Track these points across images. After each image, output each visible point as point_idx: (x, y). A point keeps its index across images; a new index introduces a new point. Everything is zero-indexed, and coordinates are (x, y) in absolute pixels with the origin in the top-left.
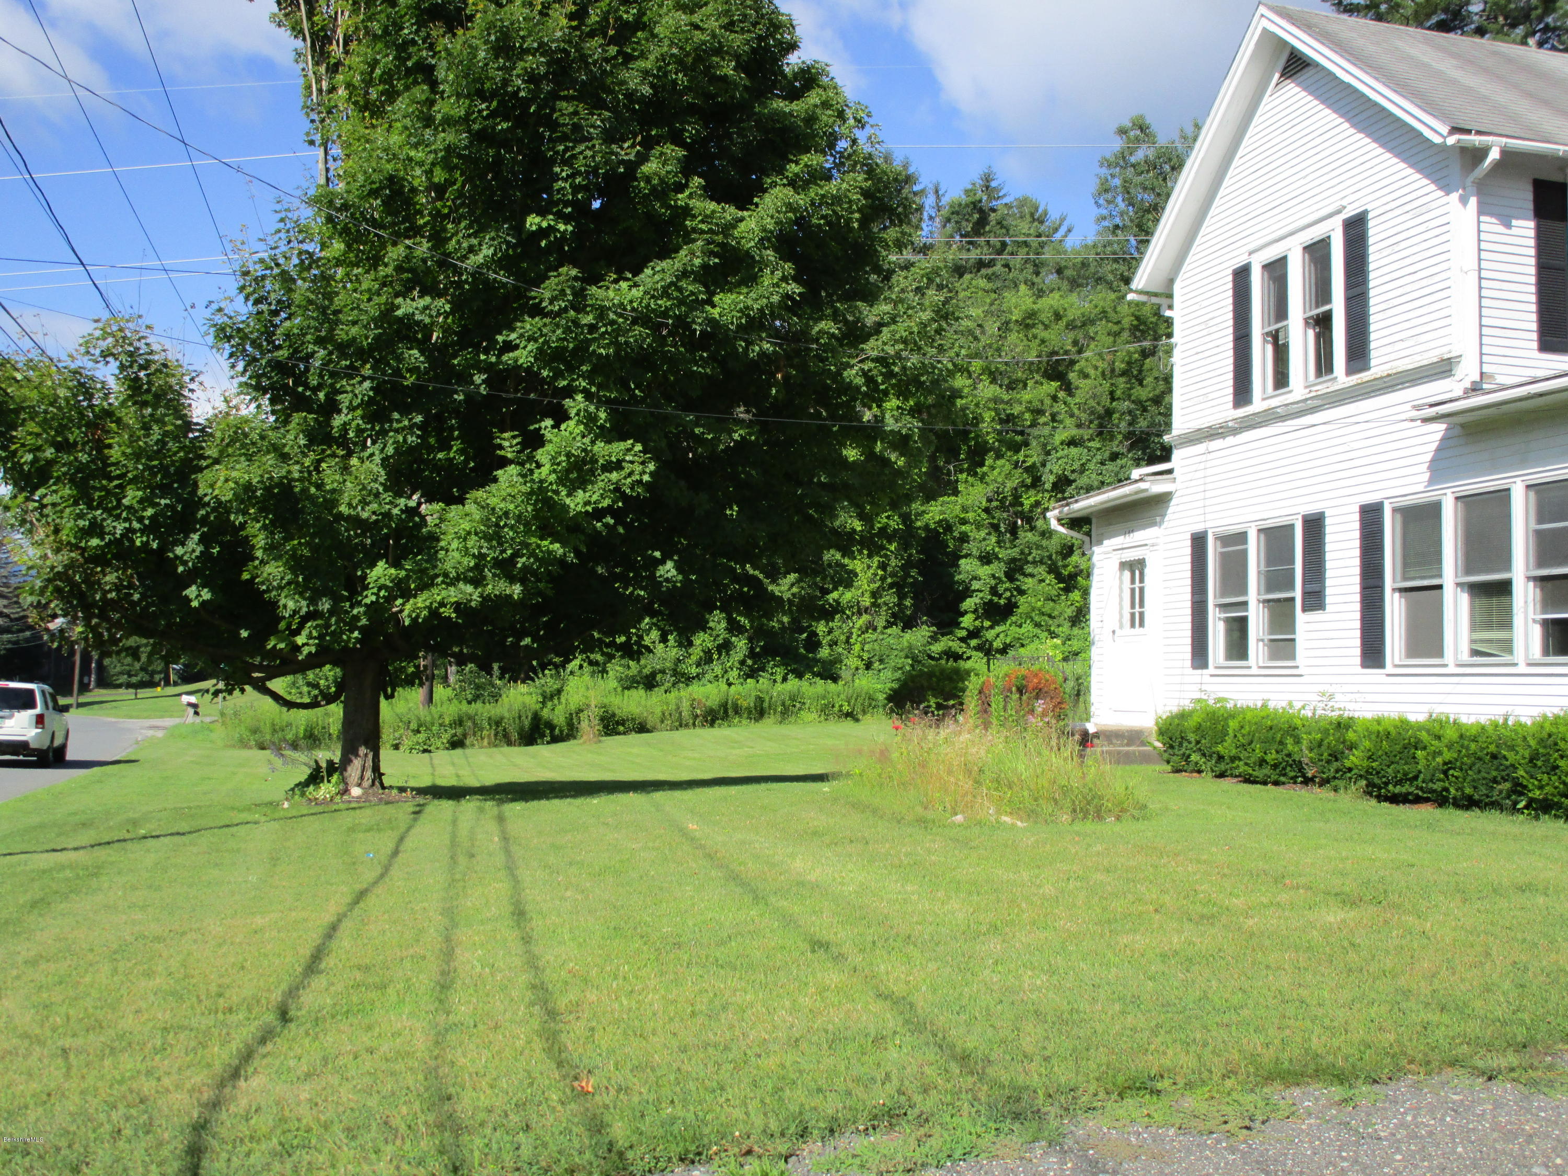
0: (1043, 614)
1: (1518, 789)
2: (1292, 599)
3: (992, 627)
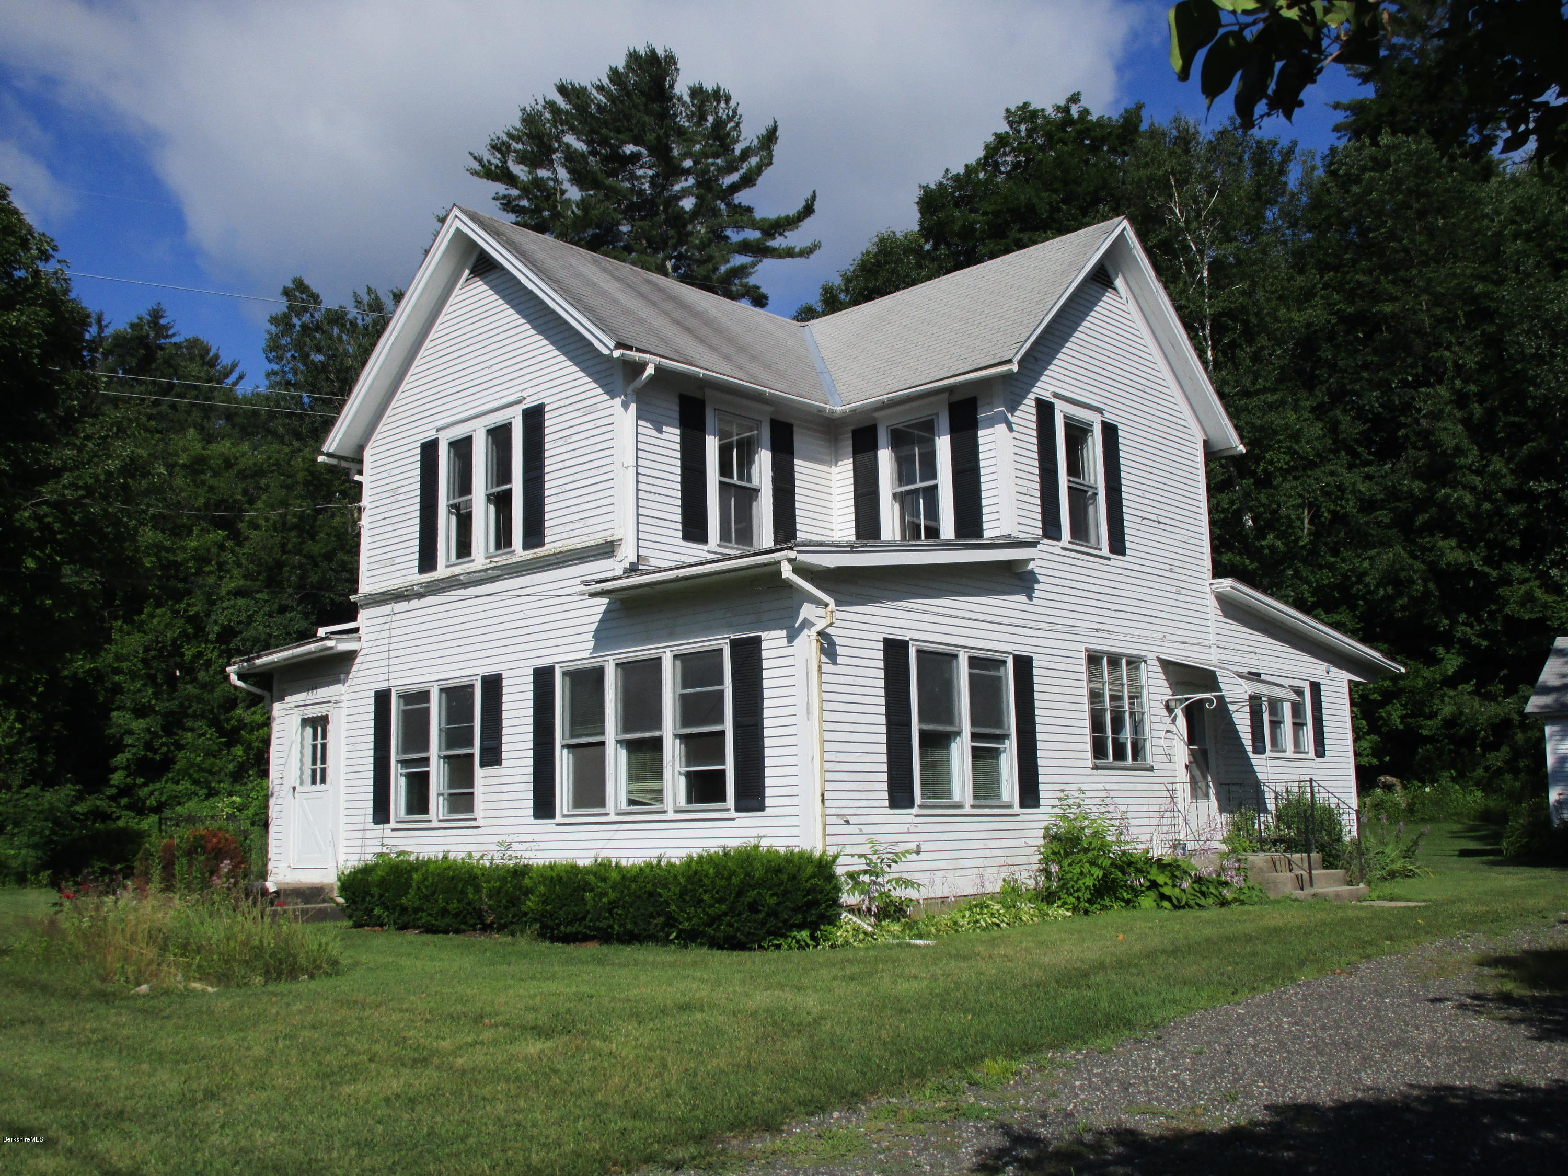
0: (202, 770)
1: (671, 921)
2: (472, 755)
3: (145, 784)
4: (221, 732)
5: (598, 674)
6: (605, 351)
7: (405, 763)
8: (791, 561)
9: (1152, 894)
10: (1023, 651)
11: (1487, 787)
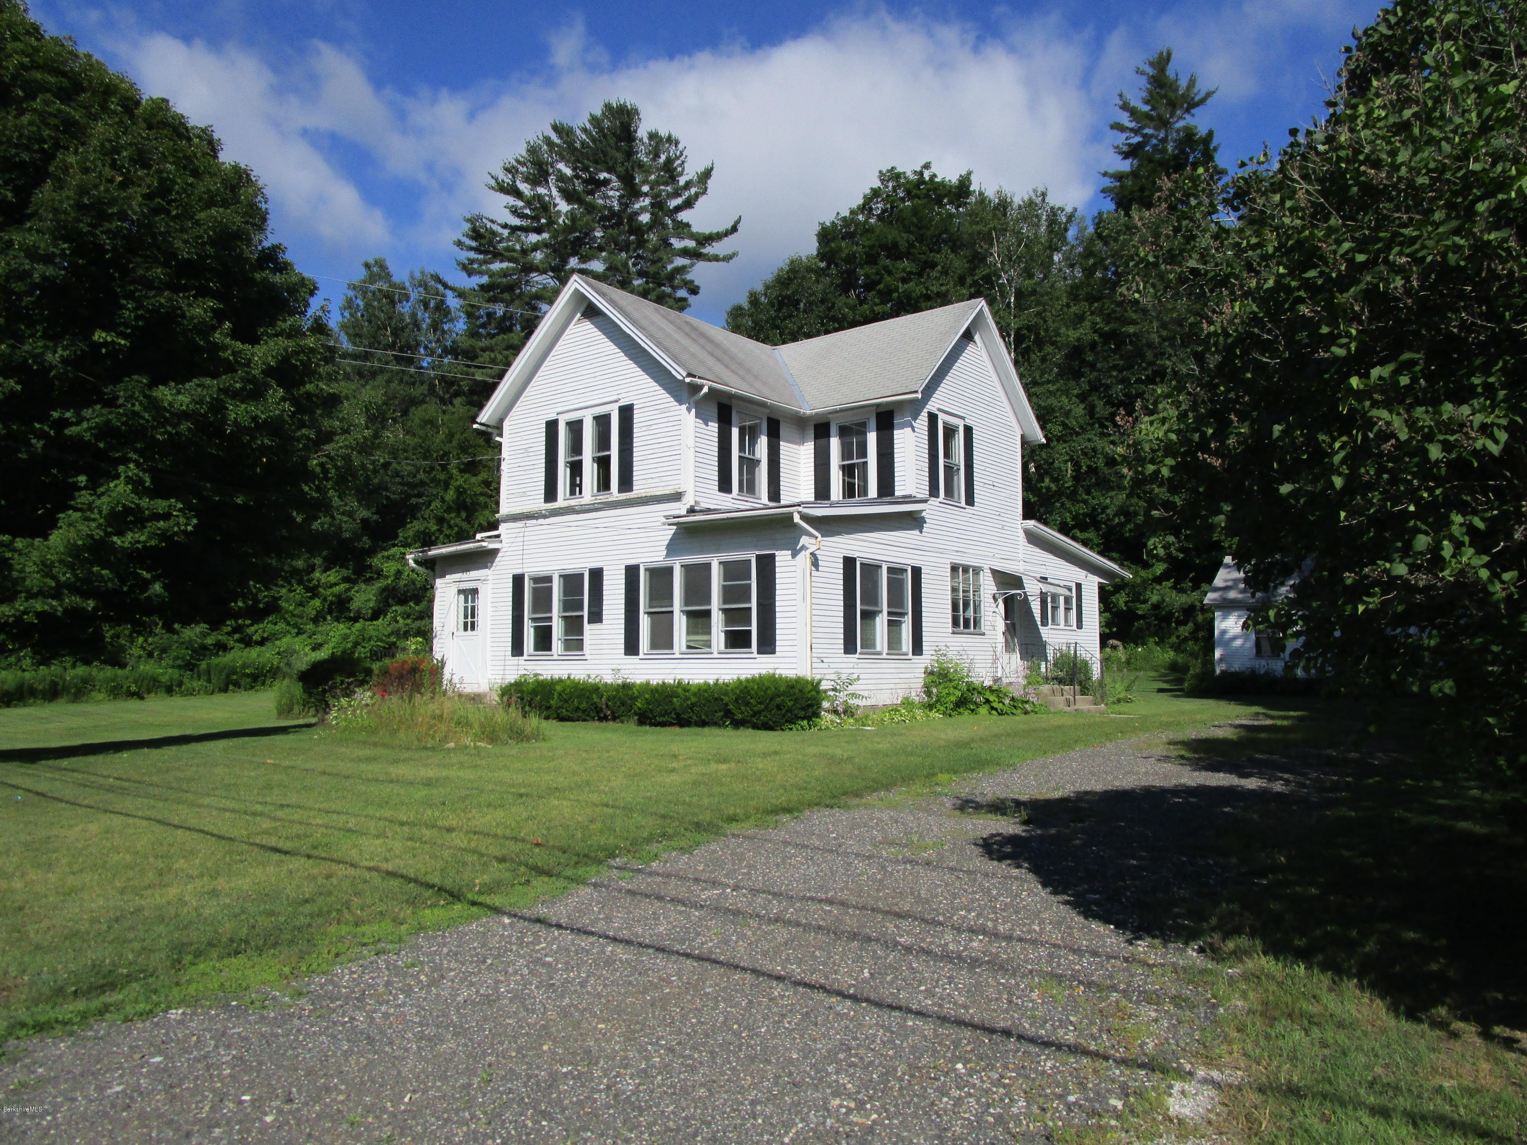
0: (294, 616)
1: (728, 714)
2: (582, 617)
3: (252, 625)
4: (308, 589)
5: (669, 571)
6: (680, 378)
7: (534, 620)
8: (799, 512)
9: (987, 707)
10: (917, 564)
11: (1177, 648)
